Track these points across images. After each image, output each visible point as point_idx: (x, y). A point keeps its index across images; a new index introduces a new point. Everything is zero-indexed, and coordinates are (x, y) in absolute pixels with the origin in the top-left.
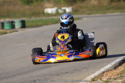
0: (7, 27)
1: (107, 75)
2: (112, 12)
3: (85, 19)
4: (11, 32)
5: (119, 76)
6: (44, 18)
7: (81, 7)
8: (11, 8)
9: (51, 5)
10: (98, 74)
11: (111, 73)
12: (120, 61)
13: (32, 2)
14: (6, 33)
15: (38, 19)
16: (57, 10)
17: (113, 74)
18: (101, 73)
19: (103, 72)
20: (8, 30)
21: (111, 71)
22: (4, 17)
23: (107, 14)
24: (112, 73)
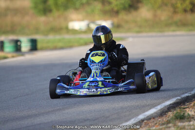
0: (8, 48)
1: (146, 124)
2: (174, 31)
3: (130, 40)
4: (13, 57)
5: (164, 126)
6: (67, 37)
7: (127, 22)
8: (17, 19)
9: (80, 16)
10: (134, 122)
11: (153, 122)
12: (171, 104)
13: (50, 11)
14: (5, 58)
15: (58, 37)
16: (88, 25)
17: (156, 124)
18: (139, 122)
19: (141, 120)
20: (9, 53)
21: (154, 118)
22: (5, 32)
23: (166, 34)
24: (156, 122)
